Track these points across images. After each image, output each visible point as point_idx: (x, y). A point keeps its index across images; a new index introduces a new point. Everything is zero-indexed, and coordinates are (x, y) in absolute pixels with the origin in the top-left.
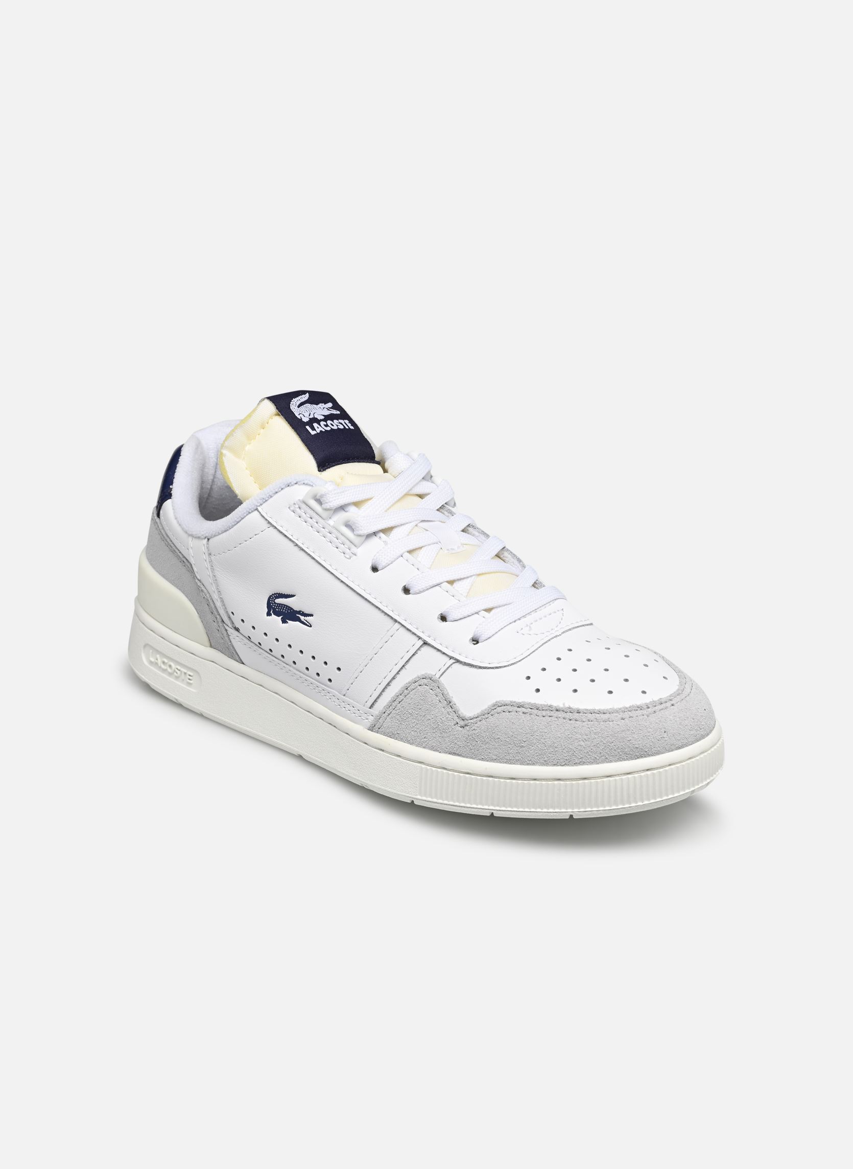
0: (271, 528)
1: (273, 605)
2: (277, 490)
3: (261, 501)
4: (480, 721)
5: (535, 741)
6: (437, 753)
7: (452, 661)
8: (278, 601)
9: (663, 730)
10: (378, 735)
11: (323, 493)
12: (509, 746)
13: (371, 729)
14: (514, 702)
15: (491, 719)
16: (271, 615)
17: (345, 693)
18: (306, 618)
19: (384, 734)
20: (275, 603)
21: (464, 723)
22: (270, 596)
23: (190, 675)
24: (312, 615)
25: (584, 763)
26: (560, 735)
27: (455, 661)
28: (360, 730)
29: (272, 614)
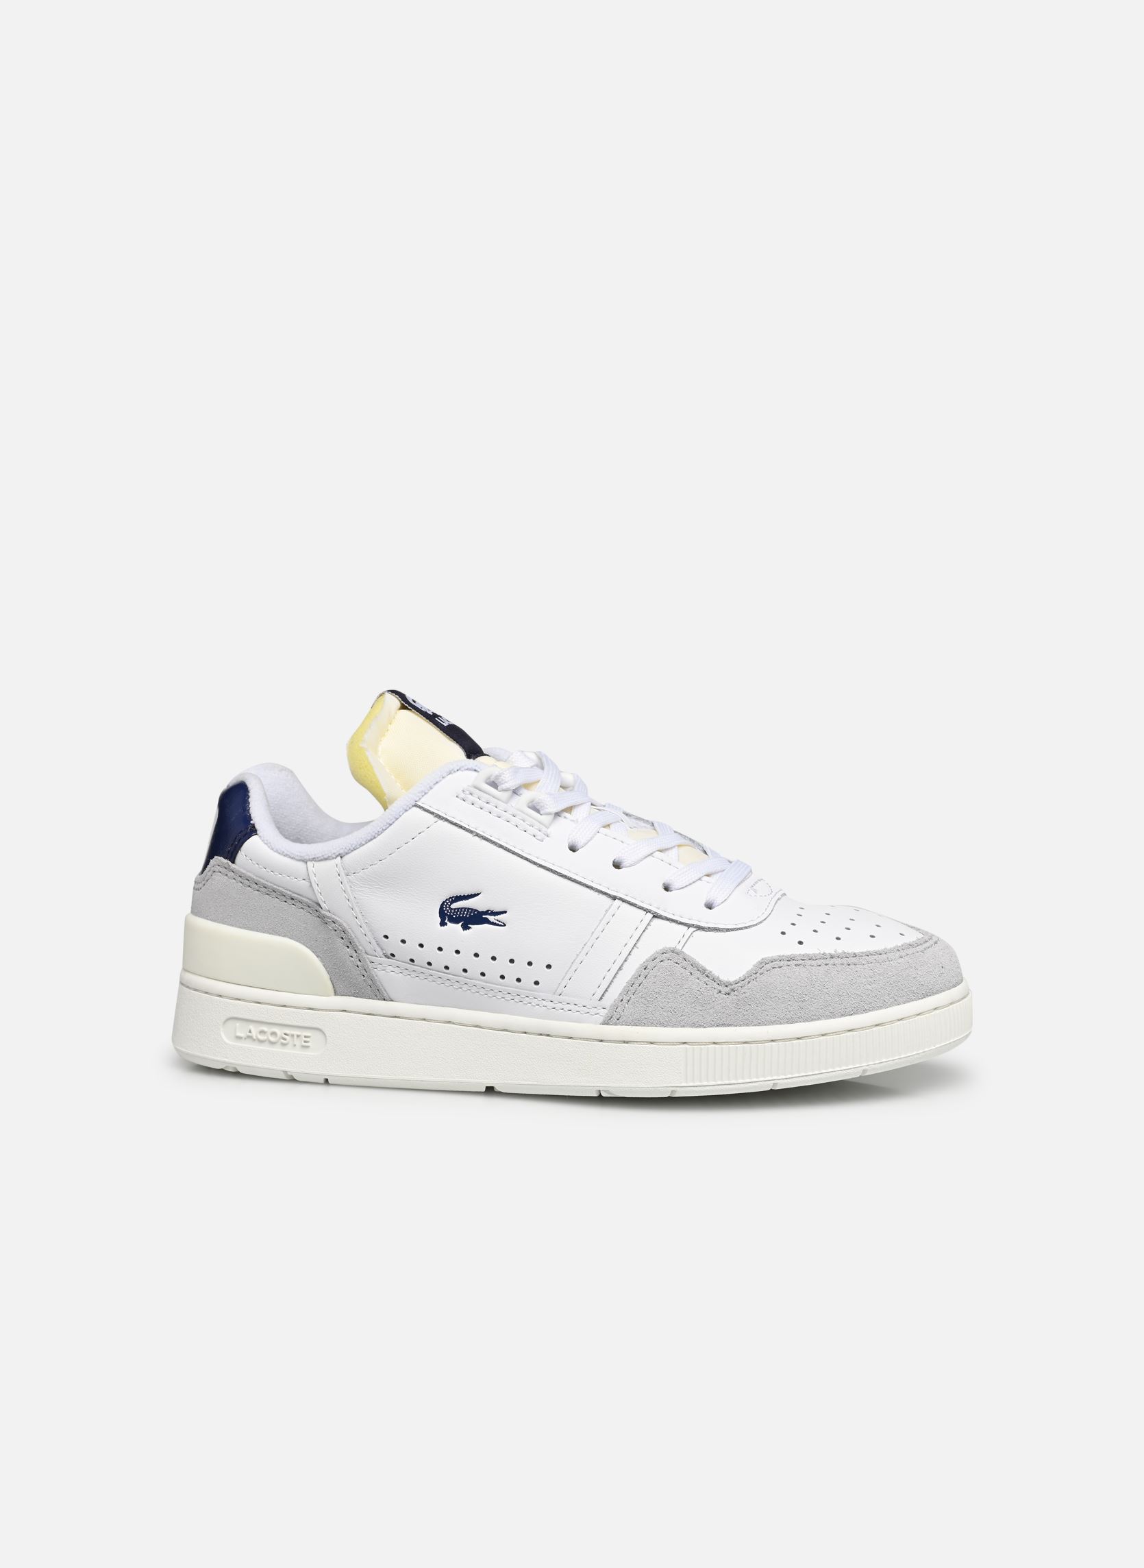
0: (441, 822)
1: (448, 912)
2: (438, 780)
3: (420, 795)
4: (749, 982)
5: (816, 993)
6: (702, 1029)
7: (692, 929)
8: (454, 906)
9: (941, 965)
10: (619, 1027)
11: (497, 773)
12: (790, 1003)
13: (606, 1023)
14: (783, 956)
15: (763, 978)
16: (446, 924)
17: (560, 992)
18: (497, 917)
19: (627, 1024)
20: (452, 909)
21: (730, 988)
22: (444, 902)
23: (305, 1037)
24: (505, 912)
25: (873, 1009)
26: (843, 982)
27: (695, 929)
28: (594, 1028)
29: (448, 923)
